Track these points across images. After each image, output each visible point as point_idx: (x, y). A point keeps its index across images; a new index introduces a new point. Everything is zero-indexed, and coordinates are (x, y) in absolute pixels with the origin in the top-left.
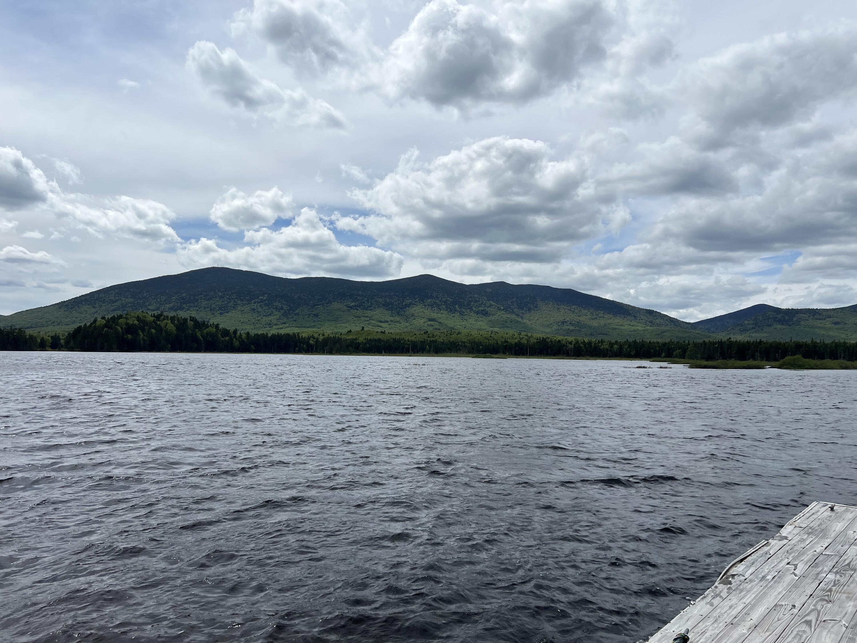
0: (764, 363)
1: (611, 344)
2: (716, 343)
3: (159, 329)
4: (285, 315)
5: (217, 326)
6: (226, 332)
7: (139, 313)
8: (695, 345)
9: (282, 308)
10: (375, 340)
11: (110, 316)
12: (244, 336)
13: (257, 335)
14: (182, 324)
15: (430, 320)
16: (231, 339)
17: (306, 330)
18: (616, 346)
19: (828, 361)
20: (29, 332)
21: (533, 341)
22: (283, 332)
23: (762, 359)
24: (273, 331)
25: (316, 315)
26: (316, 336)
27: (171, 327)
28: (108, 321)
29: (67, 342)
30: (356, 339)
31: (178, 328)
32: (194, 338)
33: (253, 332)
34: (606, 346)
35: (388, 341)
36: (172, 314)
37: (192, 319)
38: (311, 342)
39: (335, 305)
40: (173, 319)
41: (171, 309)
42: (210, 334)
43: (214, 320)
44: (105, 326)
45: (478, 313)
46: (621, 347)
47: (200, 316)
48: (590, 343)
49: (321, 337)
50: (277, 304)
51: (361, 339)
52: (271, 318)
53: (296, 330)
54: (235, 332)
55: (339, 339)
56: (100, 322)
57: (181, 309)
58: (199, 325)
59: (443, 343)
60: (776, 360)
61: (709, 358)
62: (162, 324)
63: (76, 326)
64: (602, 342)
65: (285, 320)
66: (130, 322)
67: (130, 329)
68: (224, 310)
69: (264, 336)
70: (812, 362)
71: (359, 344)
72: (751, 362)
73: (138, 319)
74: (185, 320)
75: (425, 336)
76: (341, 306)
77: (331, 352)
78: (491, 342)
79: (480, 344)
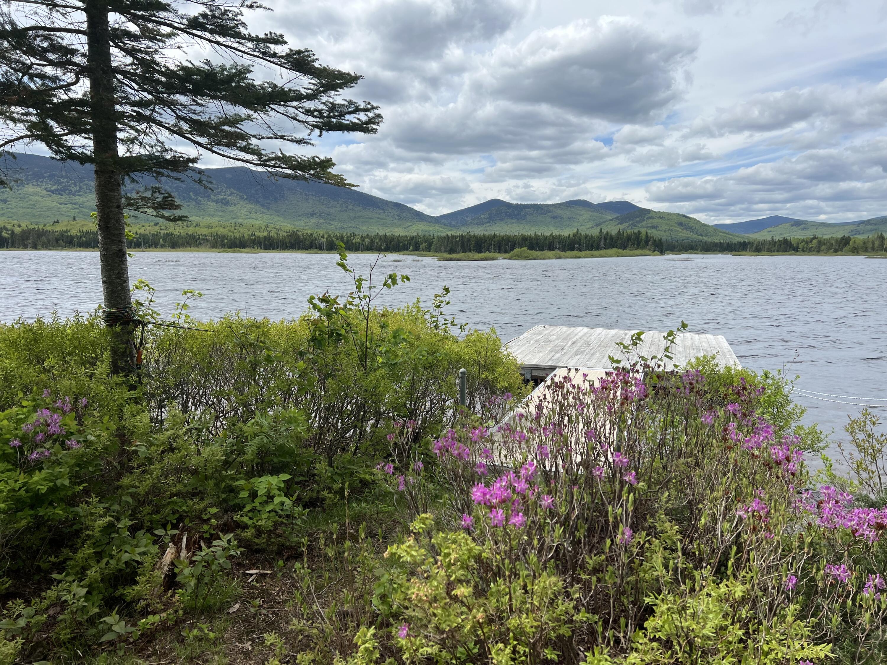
0: (497, 255)
1: (363, 238)
2: (457, 237)
8: (440, 238)
18: (367, 240)
19: (547, 253)
21: (282, 234)
23: (496, 251)
26: (10, 227)
30: (67, 231)
34: (357, 240)
45: (217, 202)
46: (372, 241)
48: (342, 237)
49: (18, 229)
51: (74, 232)
59: (180, 236)
60: (506, 252)
61: (452, 251)
64: (354, 235)
71: (72, 237)
72: (486, 254)
75: (157, 228)
76: (39, 190)
77: (35, 247)
78: (237, 235)
79: (224, 237)
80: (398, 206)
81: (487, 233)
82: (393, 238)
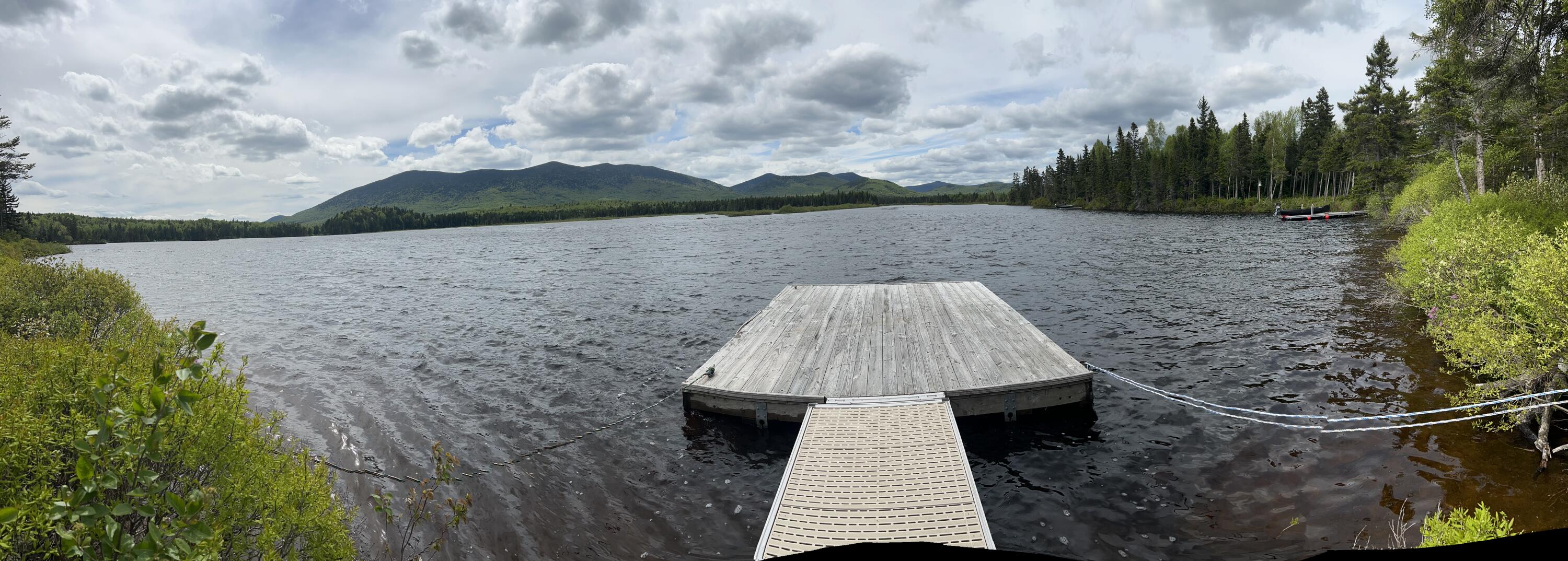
0: (771, 211)
1: (680, 204)
2: (743, 200)
3: (376, 217)
4: (457, 200)
5: (412, 212)
6: (417, 216)
7: (362, 207)
8: (732, 201)
9: (454, 195)
10: (519, 213)
11: (345, 211)
12: (429, 217)
13: (438, 216)
14: (389, 212)
15: (557, 196)
16: (421, 220)
17: (471, 209)
18: (683, 206)
19: (805, 208)
20: (302, 225)
21: (629, 205)
22: (455, 212)
23: (770, 209)
24: (449, 212)
25: (478, 198)
26: (479, 213)
27: (383, 215)
28: (344, 215)
29: (323, 230)
30: (506, 214)
31: (387, 215)
32: (398, 221)
33: (435, 214)
34: (677, 206)
35: (528, 213)
36: (382, 206)
37: (396, 208)
38: (476, 217)
39: (491, 190)
40: (383, 209)
41: (382, 203)
42: (407, 217)
43: (409, 208)
44: (343, 218)
45: (591, 188)
46: (687, 206)
47: (401, 206)
48: (667, 204)
49: (482, 214)
50: (450, 192)
51: (510, 213)
52: (447, 203)
53: (465, 210)
54: (424, 214)
55: (495, 214)
56: (340, 216)
57: (389, 202)
58: (400, 212)
59: (567, 212)
60: (778, 209)
61: (740, 210)
62: (377, 213)
63: (327, 219)
64: (675, 203)
65: (457, 203)
66: (358, 214)
67: (358, 219)
68: (415, 200)
69: (443, 216)
70: (799, 208)
71: (509, 216)
72: (764, 211)
73: (362, 211)
74: (391, 209)
75: (554, 208)
76: (495, 189)
77: (489, 224)
78: (601, 208)
79: (593, 210)
80: (705, 181)
81: (764, 197)
82: (701, 203)
